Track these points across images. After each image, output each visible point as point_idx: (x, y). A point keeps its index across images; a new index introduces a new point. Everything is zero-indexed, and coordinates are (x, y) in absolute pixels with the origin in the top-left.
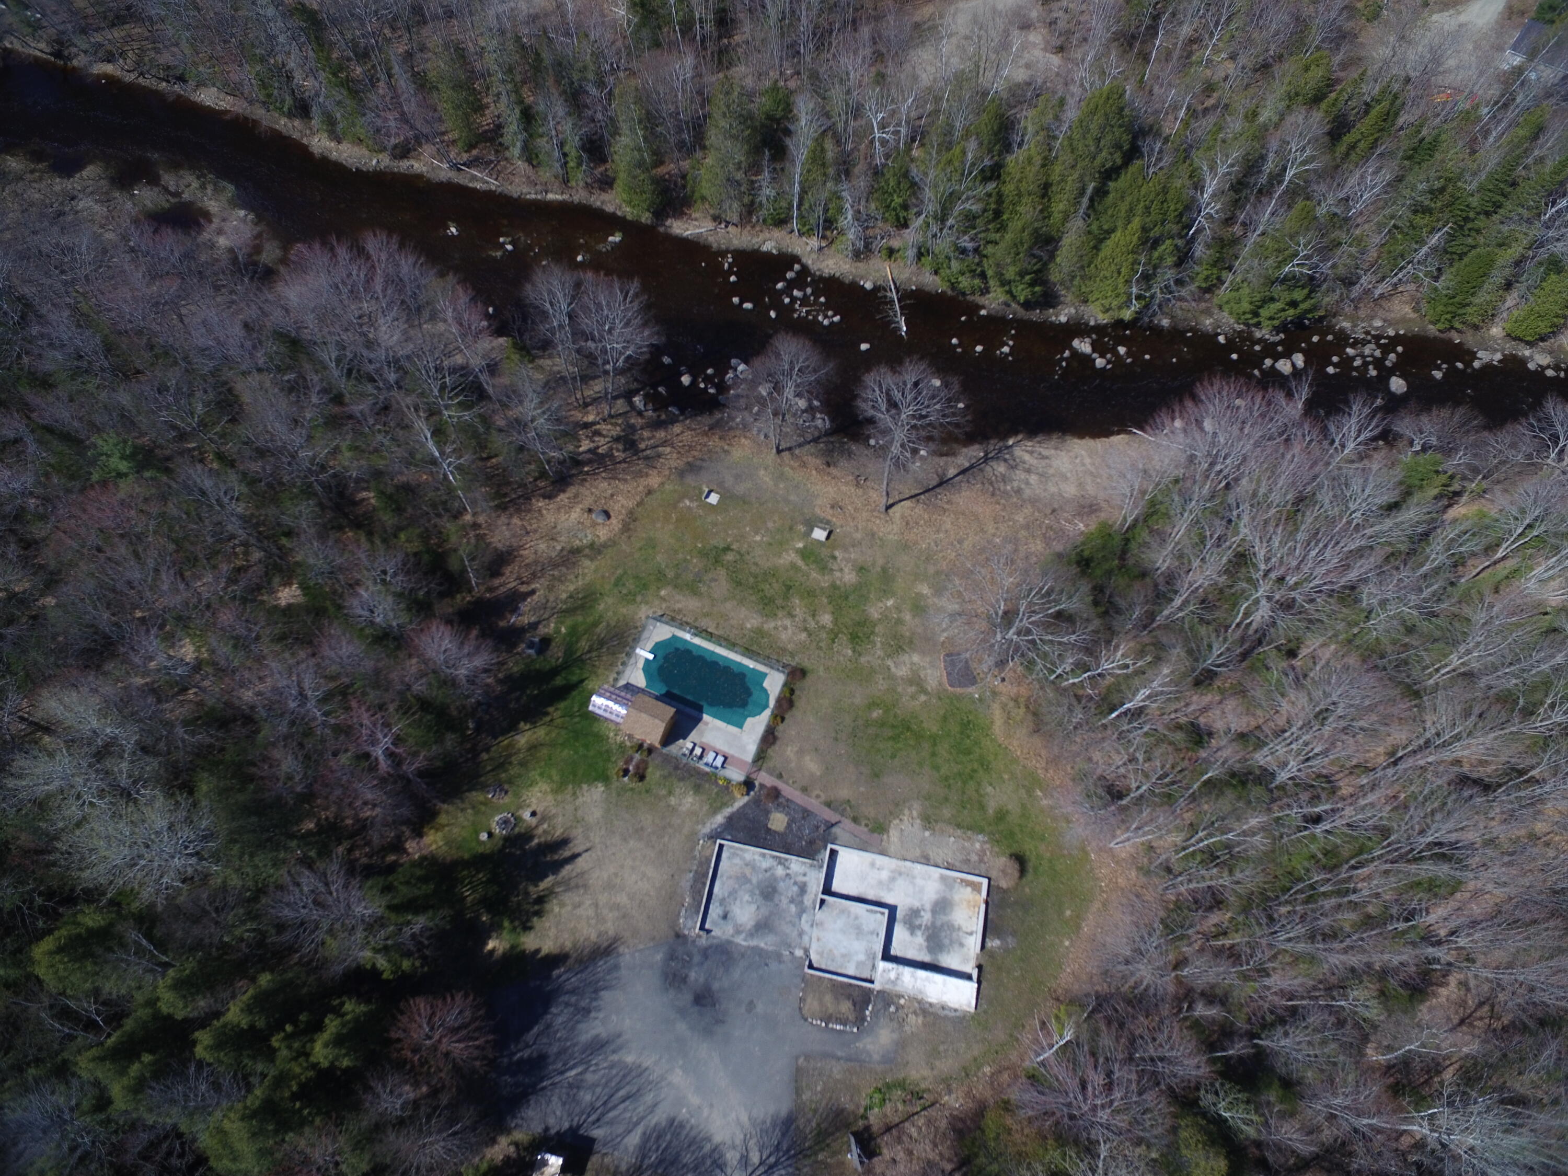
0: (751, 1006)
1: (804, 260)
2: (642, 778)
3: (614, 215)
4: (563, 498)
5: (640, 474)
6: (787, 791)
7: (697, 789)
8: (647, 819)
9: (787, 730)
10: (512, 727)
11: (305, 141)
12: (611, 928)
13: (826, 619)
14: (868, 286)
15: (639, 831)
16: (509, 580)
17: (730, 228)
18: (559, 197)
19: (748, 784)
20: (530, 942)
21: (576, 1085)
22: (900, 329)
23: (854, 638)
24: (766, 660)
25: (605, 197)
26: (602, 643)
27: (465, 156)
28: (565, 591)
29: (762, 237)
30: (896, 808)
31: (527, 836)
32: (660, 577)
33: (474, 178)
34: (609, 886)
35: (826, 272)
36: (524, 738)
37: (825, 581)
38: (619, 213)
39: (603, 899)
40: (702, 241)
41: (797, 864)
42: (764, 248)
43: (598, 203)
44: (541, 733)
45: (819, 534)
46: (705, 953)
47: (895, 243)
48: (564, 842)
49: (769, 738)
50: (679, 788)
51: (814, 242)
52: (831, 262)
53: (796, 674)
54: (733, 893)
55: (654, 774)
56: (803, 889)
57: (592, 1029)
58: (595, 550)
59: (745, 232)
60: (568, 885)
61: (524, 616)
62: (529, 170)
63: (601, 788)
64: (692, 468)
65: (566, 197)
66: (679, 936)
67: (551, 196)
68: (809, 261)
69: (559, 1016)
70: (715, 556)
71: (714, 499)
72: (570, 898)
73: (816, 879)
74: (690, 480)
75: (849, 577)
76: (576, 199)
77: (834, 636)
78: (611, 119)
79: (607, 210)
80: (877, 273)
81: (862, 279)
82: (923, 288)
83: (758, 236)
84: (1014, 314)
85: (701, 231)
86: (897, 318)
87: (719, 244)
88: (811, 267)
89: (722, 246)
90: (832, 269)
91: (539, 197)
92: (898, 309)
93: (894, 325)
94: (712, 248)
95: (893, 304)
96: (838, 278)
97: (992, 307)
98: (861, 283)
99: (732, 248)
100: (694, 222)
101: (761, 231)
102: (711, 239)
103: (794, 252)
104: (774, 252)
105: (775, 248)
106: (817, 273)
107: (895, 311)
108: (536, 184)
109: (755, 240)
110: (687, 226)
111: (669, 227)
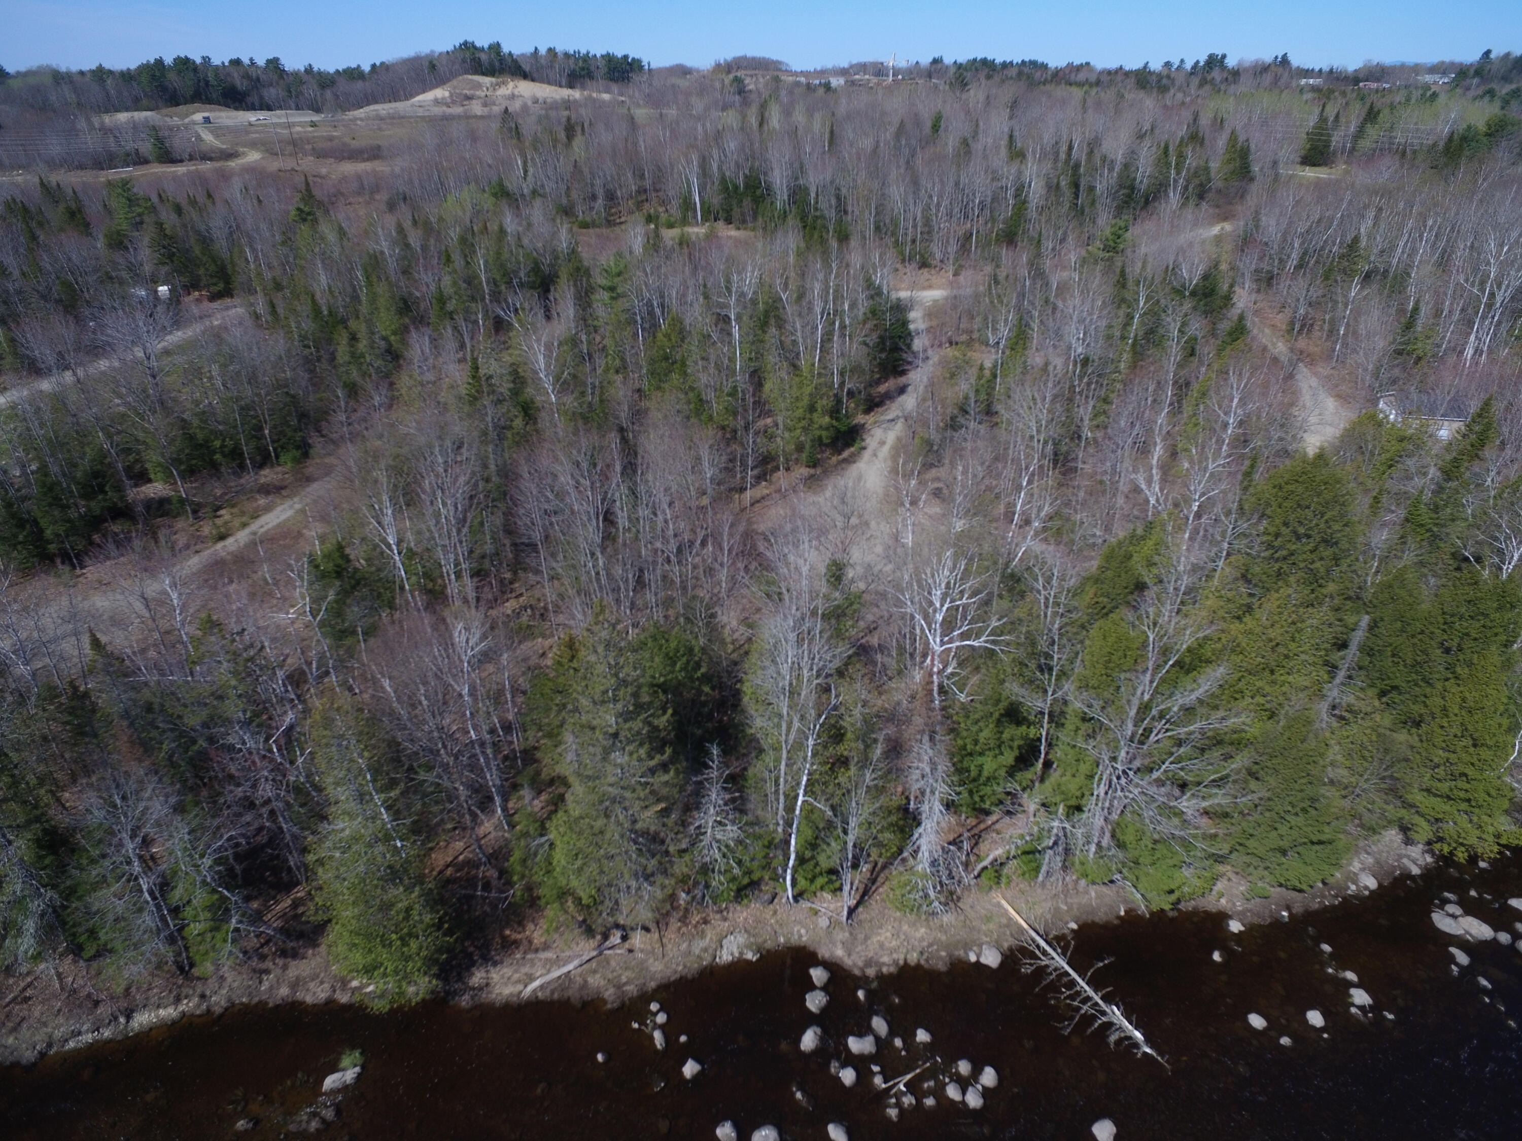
1: (824, 952)
3: (330, 1006)
14: (991, 959)
17: (638, 939)
18: (169, 1013)
22: (1129, 1043)
25: (297, 969)
29: (710, 934)
35: (888, 962)
38: (344, 998)
40: (573, 993)
42: (726, 956)
43: (284, 991)
52: (885, 935)
59: (671, 935)
62: (75, 974)
65: (186, 1006)
67: (143, 1019)
68: (835, 950)
76: (219, 1000)
78: (298, 790)
79: (309, 999)
80: (989, 919)
81: (967, 947)
82: (1090, 919)
83: (702, 935)
84: (1288, 908)
85: (565, 970)
86: (1104, 1013)
87: (619, 987)
88: (848, 962)
89: (631, 989)
90: (895, 950)
91: (107, 1033)
92: (1090, 992)
93: (1113, 1038)
94: (604, 1001)
95: (1072, 983)
96: (918, 966)
97: (1239, 906)
98: (973, 958)
99: (653, 985)
100: (543, 955)
101: (706, 922)
102: (595, 981)
103: (794, 940)
104: (750, 956)
105: (749, 946)
106: (871, 972)
107: (1089, 999)
108: (97, 1003)
109: (698, 946)
110: (525, 970)
111: (481, 989)
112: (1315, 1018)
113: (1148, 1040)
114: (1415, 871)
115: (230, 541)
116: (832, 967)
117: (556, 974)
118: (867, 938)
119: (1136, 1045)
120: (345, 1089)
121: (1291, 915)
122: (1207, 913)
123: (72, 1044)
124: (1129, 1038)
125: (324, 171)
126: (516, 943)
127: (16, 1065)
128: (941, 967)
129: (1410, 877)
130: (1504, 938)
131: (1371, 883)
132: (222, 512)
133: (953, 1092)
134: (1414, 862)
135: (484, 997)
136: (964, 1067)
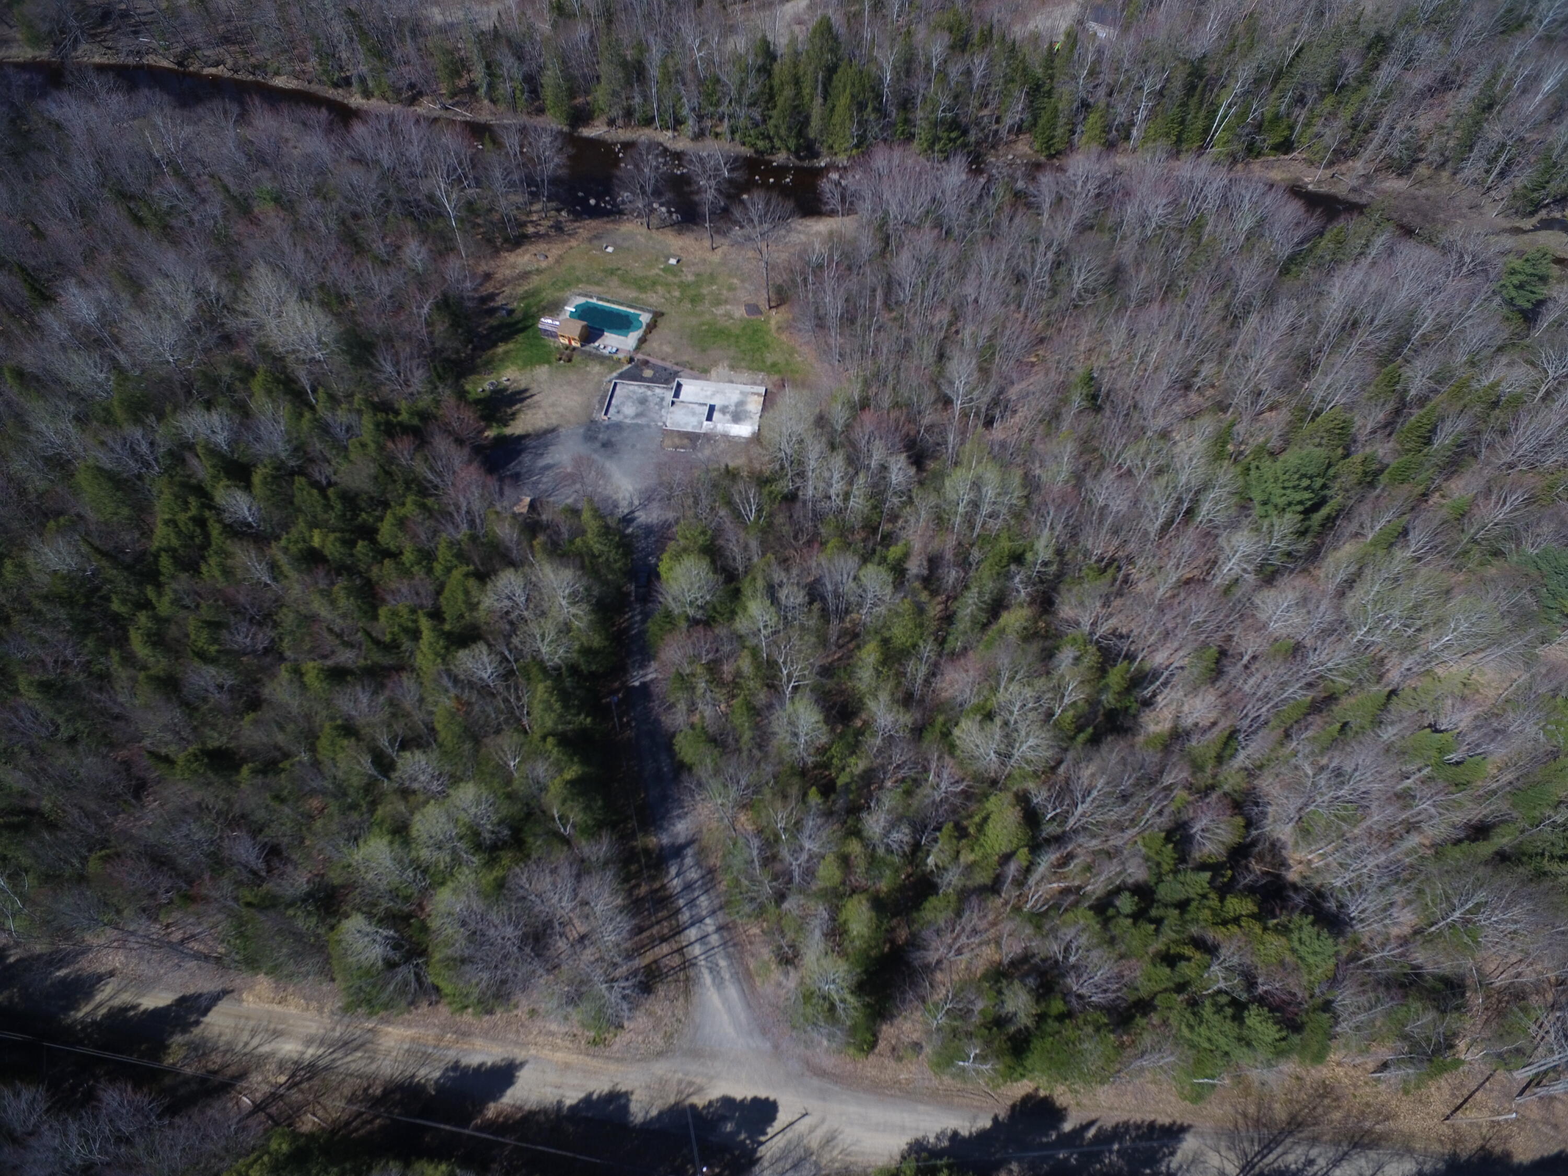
0: (633, 446)
1: (664, 144)
2: (570, 360)
4: (519, 251)
5: (564, 242)
6: (652, 360)
7: (602, 363)
8: (573, 377)
9: (655, 334)
10: (494, 345)
12: (554, 421)
13: (677, 294)
15: (569, 383)
16: (489, 288)
17: (618, 129)
18: (510, 121)
19: (631, 360)
20: (508, 431)
21: (536, 483)
23: (693, 301)
24: (641, 309)
26: (544, 308)
27: (450, 101)
28: (520, 290)
29: (638, 133)
30: (715, 363)
31: (506, 389)
32: (579, 280)
33: (457, 113)
34: (553, 405)
35: (677, 149)
36: (501, 349)
37: (676, 280)
39: (549, 410)
41: (659, 391)
42: (640, 139)
43: (536, 123)
44: (511, 346)
45: (673, 261)
46: (607, 427)
47: (719, 130)
48: (526, 390)
49: (642, 341)
50: (591, 364)
51: (670, 134)
52: (679, 144)
53: (658, 316)
54: (623, 403)
55: (576, 358)
56: (662, 399)
57: (547, 460)
58: (539, 272)
59: (627, 131)
60: (529, 406)
61: (500, 301)
62: (492, 106)
63: (546, 367)
64: (597, 237)
65: (515, 121)
66: (593, 422)
67: (505, 121)
68: (667, 145)
69: (526, 458)
70: (612, 272)
71: (610, 249)
72: (529, 412)
73: (669, 395)
74: (596, 242)
75: (691, 278)
76: (521, 122)
77: (680, 300)
78: (541, 64)
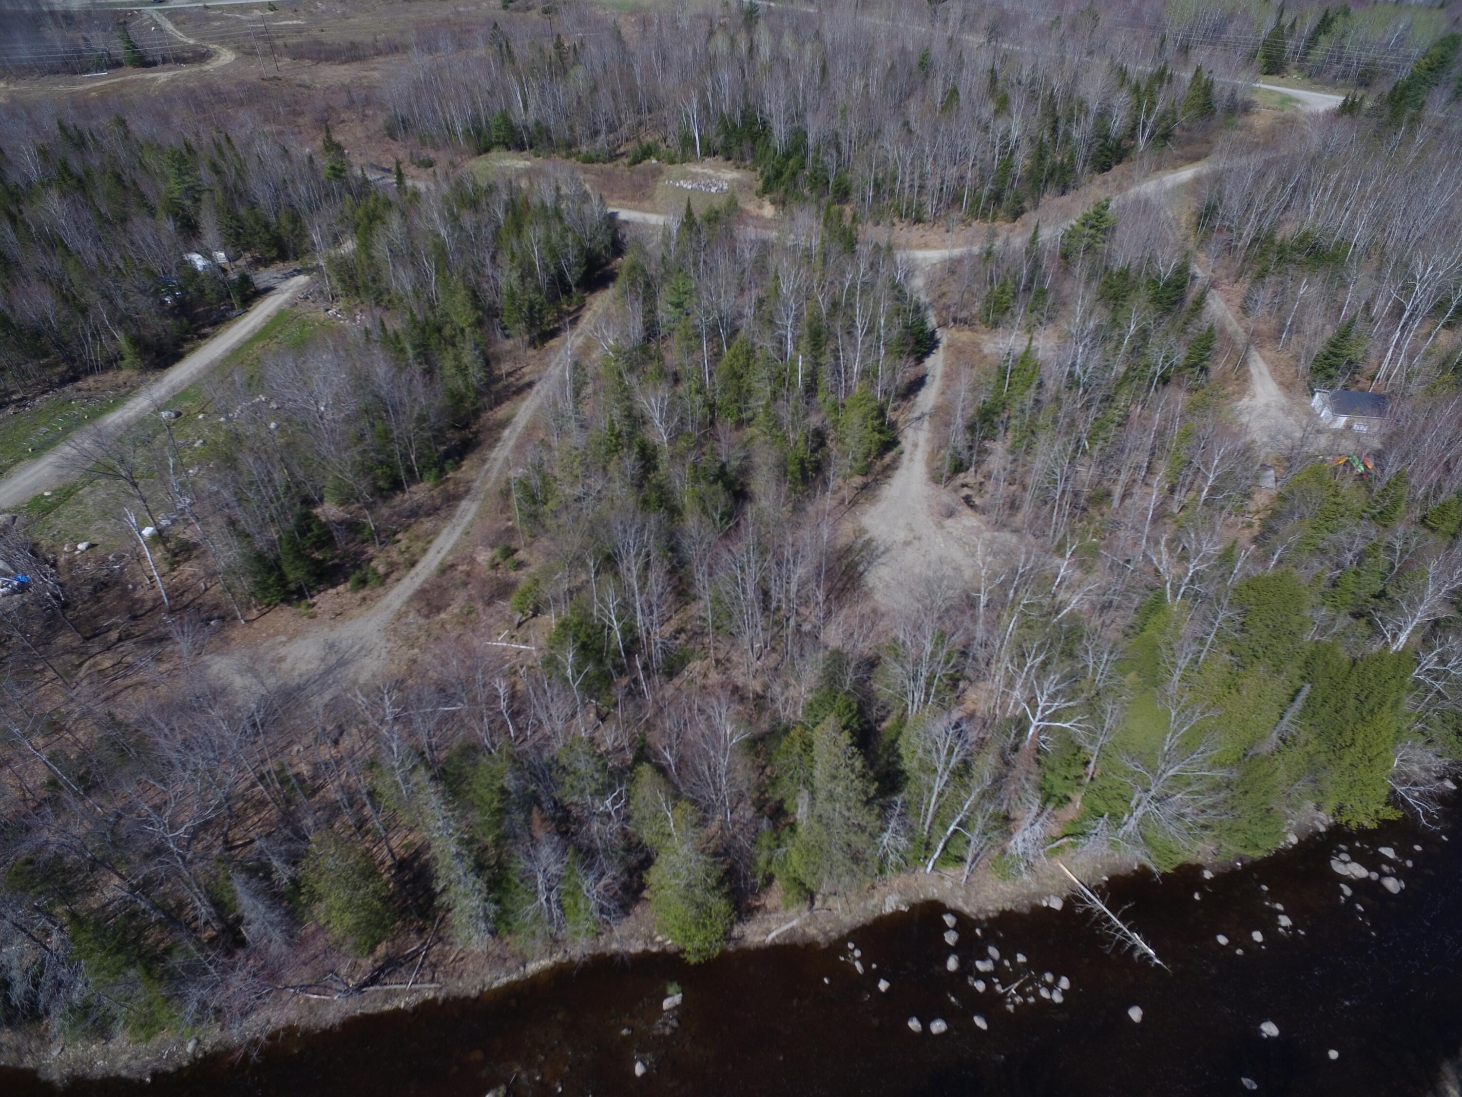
1: (950, 904)
11: (29, 1062)
14: (1057, 904)
17: (833, 902)
18: (546, 963)
22: (1147, 957)
27: (367, 963)
35: (992, 909)
38: (655, 949)
40: (797, 939)
42: (888, 909)
59: (853, 897)
67: (533, 967)
68: (956, 903)
76: (576, 954)
79: (632, 951)
80: (1052, 877)
81: (1041, 896)
82: (1114, 873)
83: (872, 896)
84: (1241, 860)
85: (790, 925)
86: (1130, 939)
87: (826, 934)
88: (967, 910)
89: (834, 935)
90: (996, 901)
91: (515, 977)
92: (1121, 925)
93: (1136, 954)
94: (818, 944)
95: (1109, 919)
96: (1011, 911)
97: (1210, 859)
98: (1045, 904)
99: (846, 931)
100: (775, 916)
101: (874, 887)
102: (812, 931)
103: (930, 896)
104: (904, 908)
105: (902, 902)
106: (982, 917)
107: (1120, 929)
108: (505, 960)
109: (871, 903)
110: (766, 925)
111: (740, 939)
112: (1257, 936)
113: (1157, 956)
114: (1322, 829)
115: (419, 567)
116: (956, 913)
117: (786, 927)
118: (977, 893)
119: (1151, 959)
120: (676, 1007)
121: (1243, 865)
122: (1190, 865)
123: (495, 985)
124: (1147, 954)
125: (306, 78)
126: (758, 908)
127: (467, 998)
128: (1026, 911)
129: (1319, 834)
130: (1374, 876)
131: (1294, 840)
132: (399, 536)
133: (1044, 993)
134: (1322, 822)
135: (742, 944)
136: (1049, 977)
